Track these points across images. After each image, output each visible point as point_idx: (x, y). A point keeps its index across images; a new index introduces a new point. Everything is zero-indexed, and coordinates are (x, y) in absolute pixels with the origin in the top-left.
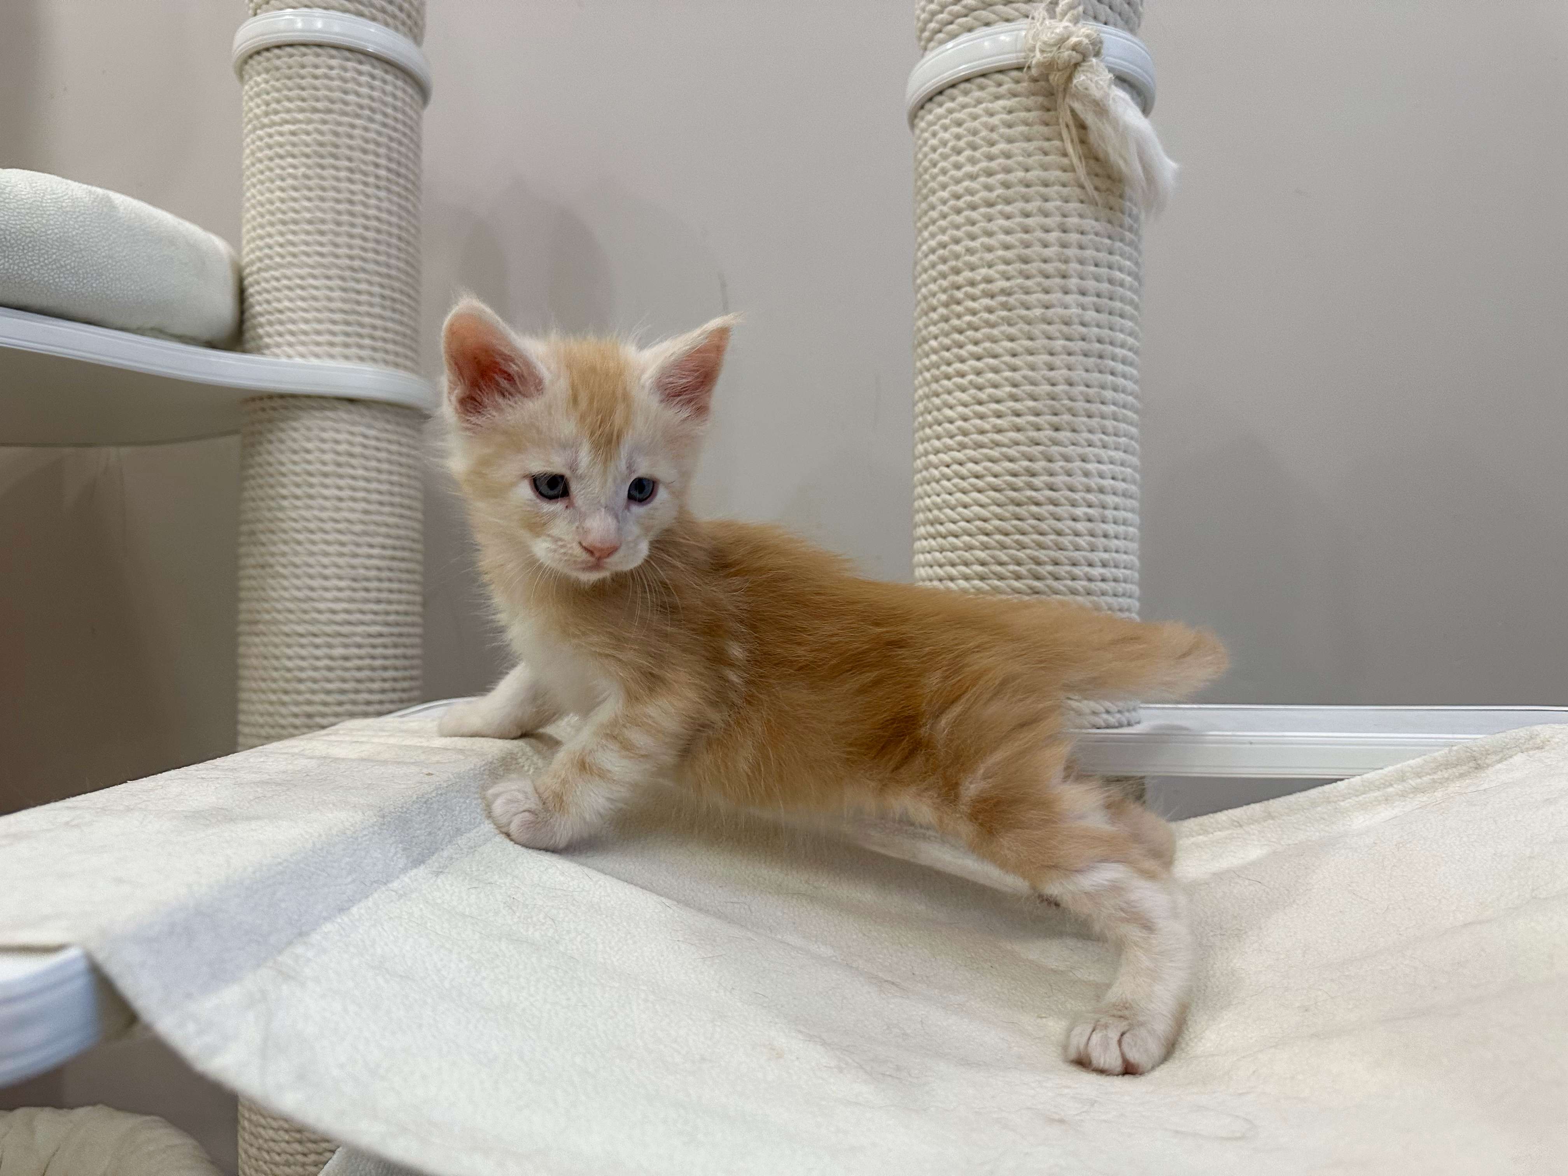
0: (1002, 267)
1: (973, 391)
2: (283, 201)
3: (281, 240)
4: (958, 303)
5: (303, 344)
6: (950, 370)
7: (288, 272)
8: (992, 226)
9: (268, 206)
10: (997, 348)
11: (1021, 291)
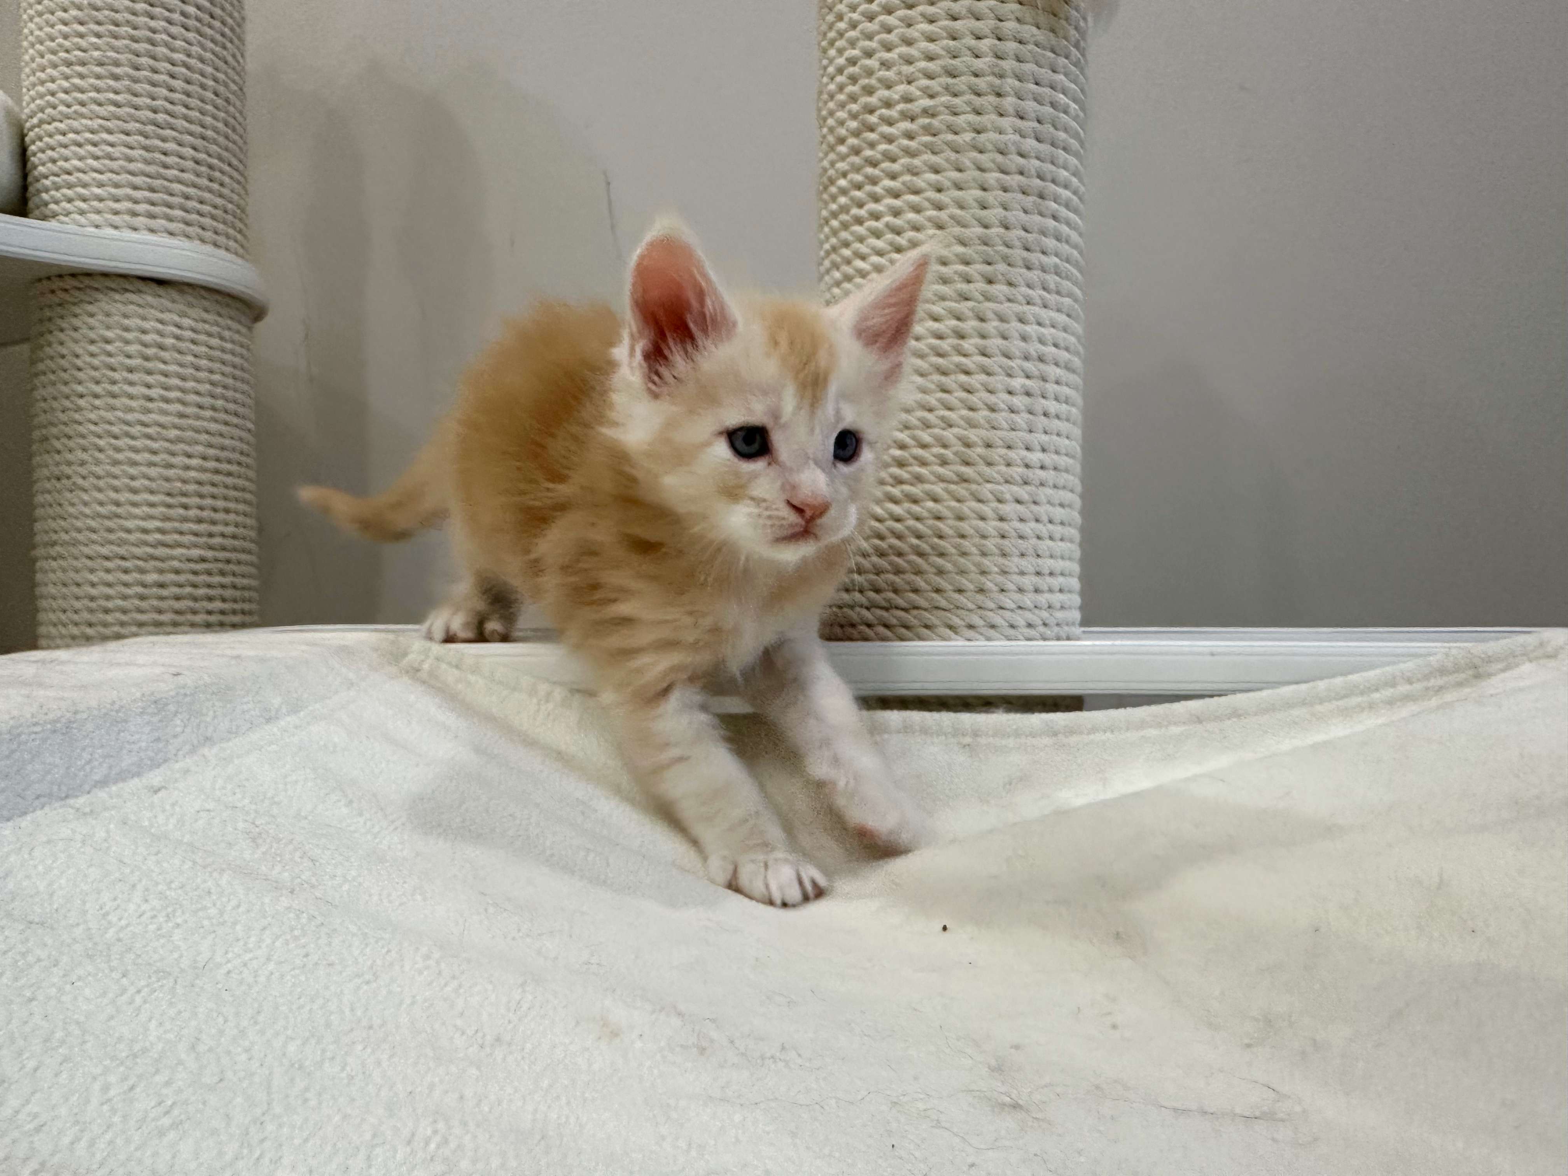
0: (925, 82)
1: (889, 236)
2: (66, 37)
3: (66, 84)
4: (872, 130)
5: (98, 212)
6: (862, 212)
7: (75, 124)
8: (912, 33)
9: (48, 43)
10: (919, 182)
11: (947, 111)
